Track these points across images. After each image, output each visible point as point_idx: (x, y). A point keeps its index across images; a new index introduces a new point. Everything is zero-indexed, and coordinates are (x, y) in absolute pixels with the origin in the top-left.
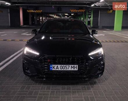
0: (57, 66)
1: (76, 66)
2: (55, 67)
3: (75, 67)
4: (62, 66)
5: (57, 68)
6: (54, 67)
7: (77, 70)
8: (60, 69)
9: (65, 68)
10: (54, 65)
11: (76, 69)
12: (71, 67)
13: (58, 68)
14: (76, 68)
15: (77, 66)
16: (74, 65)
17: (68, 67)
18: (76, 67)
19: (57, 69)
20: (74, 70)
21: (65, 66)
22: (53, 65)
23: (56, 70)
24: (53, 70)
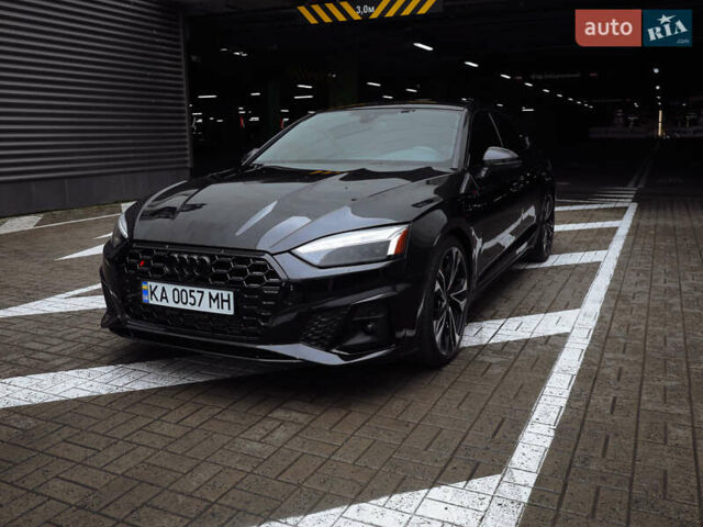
0: (164, 289)
1: (225, 298)
2: (158, 293)
3: (223, 301)
4: (180, 288)
5: (162, 298)
6: (152, 293)
7: (231, 312)
8: (171, 304)
9: (191, 300)
10: (154, 284)
11: (228, 310)
12: (211, 296)
13: (166, 298)
14: (226, 304)
15: (232, 294)
16: (220, 292)
17: (198, 296)
18: (228, 301)
19: (164, 303)
20: (220, 311)
21: (188, 289)
22: (149, 283)
23: (159, 303)
24: (151, 302)
